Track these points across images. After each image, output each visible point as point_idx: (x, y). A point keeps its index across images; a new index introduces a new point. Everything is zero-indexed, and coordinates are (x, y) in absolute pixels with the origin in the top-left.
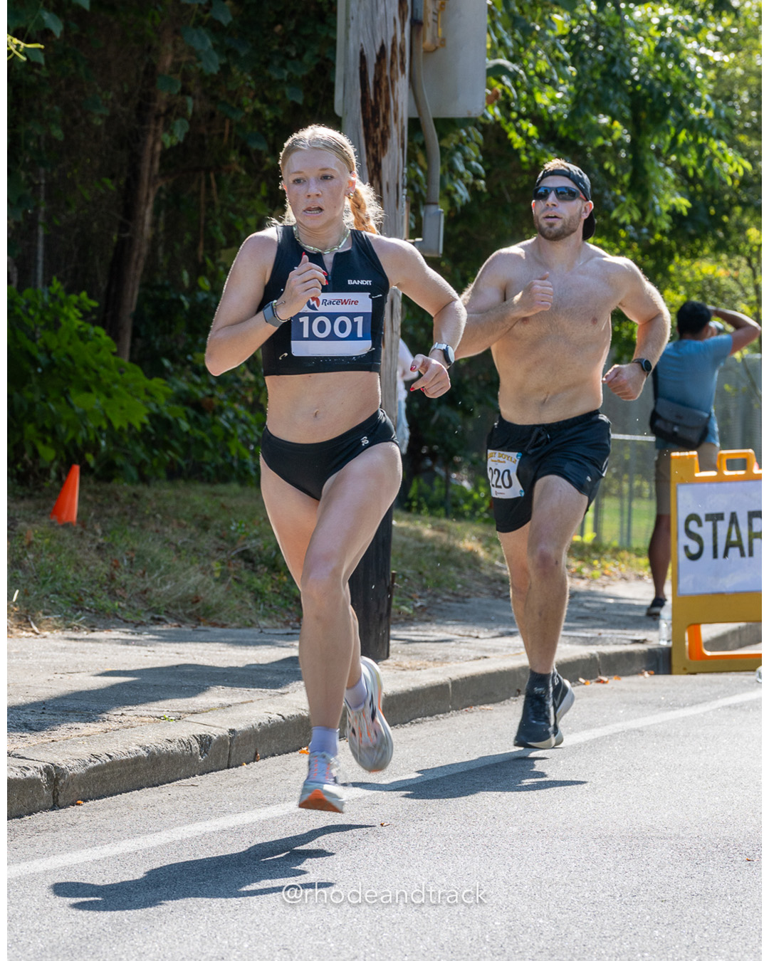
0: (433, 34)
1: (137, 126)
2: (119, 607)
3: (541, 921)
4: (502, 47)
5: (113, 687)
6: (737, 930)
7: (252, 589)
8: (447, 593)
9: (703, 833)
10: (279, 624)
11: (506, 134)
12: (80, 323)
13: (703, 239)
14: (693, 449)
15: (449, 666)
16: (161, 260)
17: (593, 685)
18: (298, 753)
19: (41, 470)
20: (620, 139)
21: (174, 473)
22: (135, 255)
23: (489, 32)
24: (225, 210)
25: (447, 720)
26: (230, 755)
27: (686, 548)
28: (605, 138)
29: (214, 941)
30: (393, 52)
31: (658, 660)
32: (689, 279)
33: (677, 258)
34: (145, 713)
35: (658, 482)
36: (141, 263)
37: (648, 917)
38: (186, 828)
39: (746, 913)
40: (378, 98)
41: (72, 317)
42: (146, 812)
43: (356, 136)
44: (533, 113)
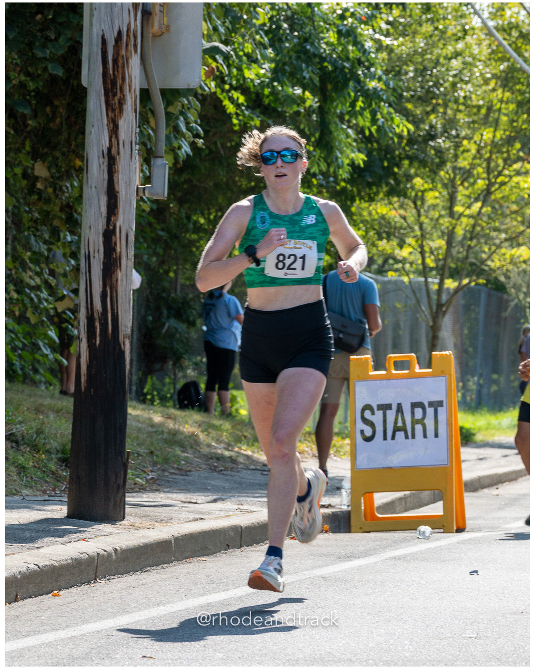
0: (160, 22)
4: (216, 33)
7: (16, 464)
8: (173, 468)
10: (38, 493)
11: (221, 101)
13: (379, 185)
15: (172, 526)
18: (50, 595)
20: (311, 106)
23: (205, 21)
25: (170, 569)
27: (362, 432)
28: (298, 105)
30: (128, 36)
31: (339, 521)
32: (368, 218)
33: (358, 202)
40: (116, 73)
43: (98, 103)
44: (241, 85)
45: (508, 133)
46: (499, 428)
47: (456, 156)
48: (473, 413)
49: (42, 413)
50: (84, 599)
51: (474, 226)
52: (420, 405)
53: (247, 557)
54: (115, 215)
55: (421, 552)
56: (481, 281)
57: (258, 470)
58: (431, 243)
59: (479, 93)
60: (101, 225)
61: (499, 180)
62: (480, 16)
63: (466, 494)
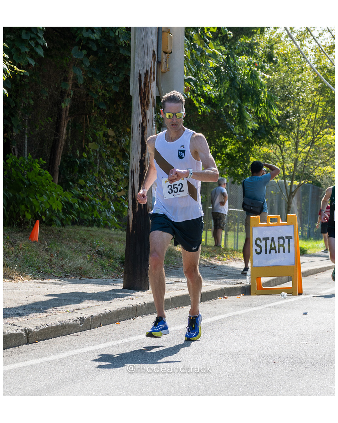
0: (165, 66)
1: (60, 99)
2: (53, 271)
3: (200, 384)
4: (190, 72)
5: (50, 300)
6: (269, 388)
7: (101, 265)
8: (171, 266)
9: (259, 352)
10: (110, 277)
11: (193, 101)
12: (40, 169)
13: (264, 138)
14: (258, 215)
15: (170, 292)
16: (69, 147)
17: (222, 299)
18: (115, 324)
19: (26, 222)
21: (74, 223)
22: (60, 145)
23: (185, 66)
24: (92, 129)
25: (169, 312)
26: (91, 324)
27: (256, 250)
28: (228, 103)
29: (82, 392)
30: (151, 73)
32: (259, 153)
33: (255, 146)
34: (61, 310)
35: (246, 226)
36: (62, 147)
37: (238, 383)
38: (74, 351)
39: (273, 381)
40: (145, 89)
41: (37, 167)
42: (60, 345)
43: (137, 103)
44: (202, 94)
45: (322, 115)
46: (318, 248)
47: (299, 126)
48: (306, 241)
49: (112, 241)
50: (131, 326)
51: (307, 157)
52: (282, 238)
53: (204, 306)
54: (145, 153)
55: (282, 304)
56: (310, 182)
57: (209, 267)
58: (287, 165)
59: (309, 97)
60: (138, 158)
61: (318, 136)
62: (309, 63)
63: (302, 278)
